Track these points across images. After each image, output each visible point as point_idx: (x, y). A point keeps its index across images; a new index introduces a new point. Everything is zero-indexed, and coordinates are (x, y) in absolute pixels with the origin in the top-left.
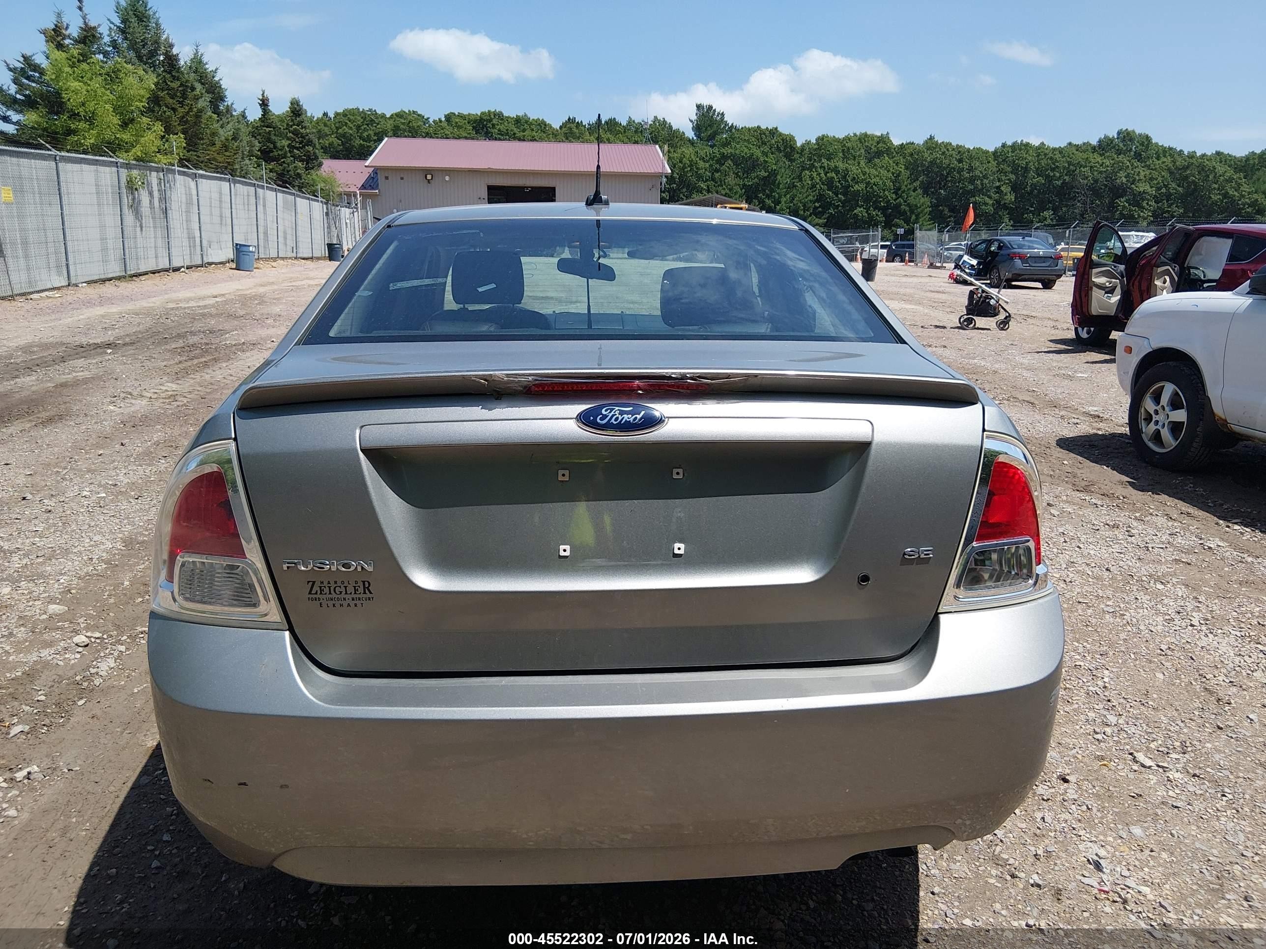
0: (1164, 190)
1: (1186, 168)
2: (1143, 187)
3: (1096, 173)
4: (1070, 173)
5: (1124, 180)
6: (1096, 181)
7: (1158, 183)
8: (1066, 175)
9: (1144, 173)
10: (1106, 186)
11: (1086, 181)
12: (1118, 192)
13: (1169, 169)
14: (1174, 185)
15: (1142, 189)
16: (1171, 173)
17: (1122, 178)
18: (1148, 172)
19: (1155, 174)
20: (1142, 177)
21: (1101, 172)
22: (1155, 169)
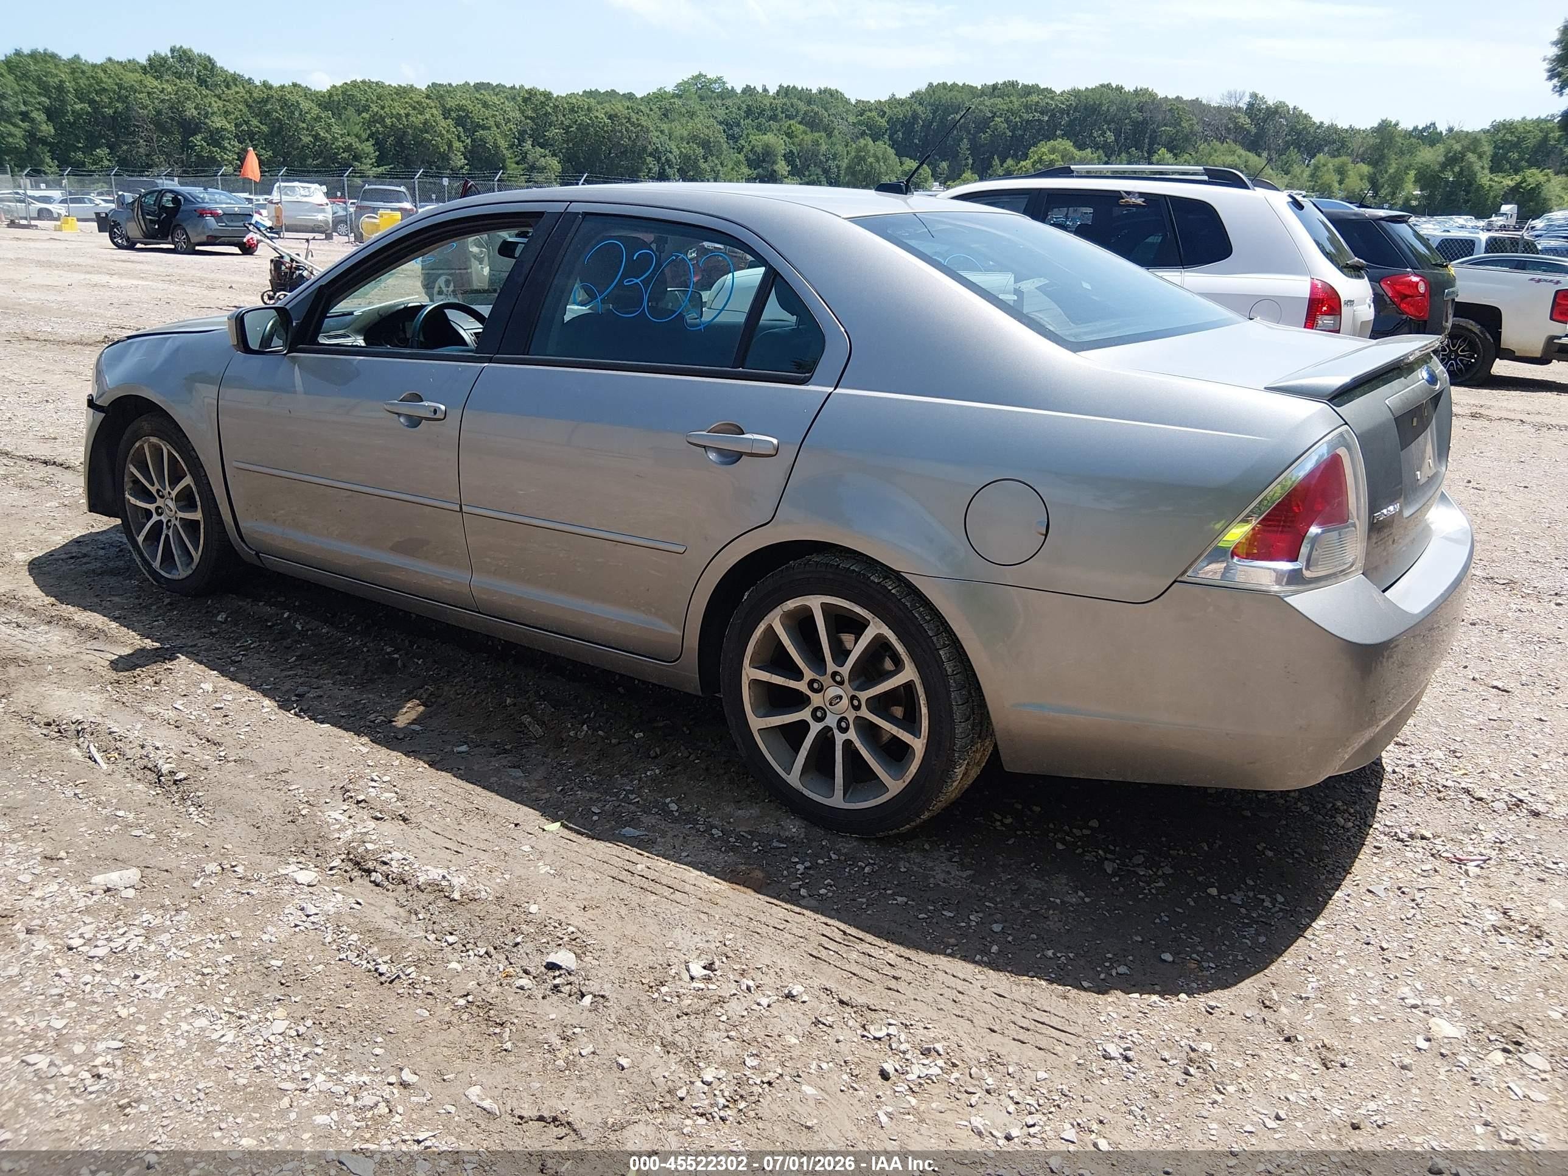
0: (245, 127)
1: (265, 101)
2: (218, 122)
3: (156, 101)
4: (123, 99)
5: (195, 113)
6: (159, 113)
7: (237, 119)
8: (117, 101)
9: (217, 105)
10: (172, 119)
11: (146, 112)
12: (189, 128)
13: (246, 102)
14: (255, 122)
15: (219, 125)
16: (249, 106)
17: (191, 111)
18: (220, 103)
19: (230, 107)
20: (216, 109)
21: (163, 101)
22: (229, 101)
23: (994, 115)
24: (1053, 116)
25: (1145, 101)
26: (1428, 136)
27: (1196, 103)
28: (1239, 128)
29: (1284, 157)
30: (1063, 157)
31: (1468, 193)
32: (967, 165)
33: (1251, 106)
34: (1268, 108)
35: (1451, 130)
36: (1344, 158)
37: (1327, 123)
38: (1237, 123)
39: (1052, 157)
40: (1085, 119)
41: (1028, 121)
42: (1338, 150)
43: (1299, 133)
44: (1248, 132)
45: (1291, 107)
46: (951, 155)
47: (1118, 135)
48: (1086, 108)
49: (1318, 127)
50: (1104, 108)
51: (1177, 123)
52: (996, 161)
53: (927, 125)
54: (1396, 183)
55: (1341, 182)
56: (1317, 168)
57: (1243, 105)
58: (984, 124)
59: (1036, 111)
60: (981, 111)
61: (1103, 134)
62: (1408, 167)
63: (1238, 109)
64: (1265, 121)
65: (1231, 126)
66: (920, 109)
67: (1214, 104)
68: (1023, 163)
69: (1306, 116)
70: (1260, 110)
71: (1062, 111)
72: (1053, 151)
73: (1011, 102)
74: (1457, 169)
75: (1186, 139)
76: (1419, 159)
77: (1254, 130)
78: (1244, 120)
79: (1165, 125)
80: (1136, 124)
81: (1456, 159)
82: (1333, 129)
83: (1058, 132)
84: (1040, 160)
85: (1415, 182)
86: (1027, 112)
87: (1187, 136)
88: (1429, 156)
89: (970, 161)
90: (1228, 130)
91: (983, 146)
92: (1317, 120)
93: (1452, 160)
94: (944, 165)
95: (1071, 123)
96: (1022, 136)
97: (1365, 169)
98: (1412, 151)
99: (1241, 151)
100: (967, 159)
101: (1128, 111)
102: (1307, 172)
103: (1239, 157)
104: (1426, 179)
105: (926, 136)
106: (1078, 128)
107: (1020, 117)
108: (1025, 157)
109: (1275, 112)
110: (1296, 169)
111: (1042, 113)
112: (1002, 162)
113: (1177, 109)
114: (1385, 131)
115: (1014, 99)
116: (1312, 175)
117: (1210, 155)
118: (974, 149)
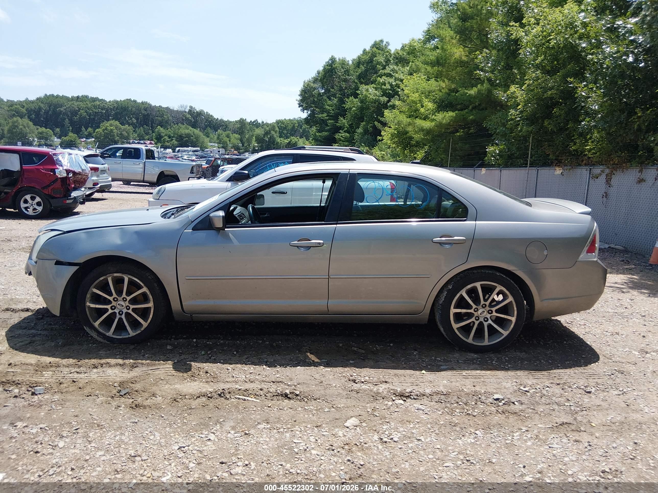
23: (79, 109)
24: (107, 111)
25: (146, 107)
26: (255, 124)
27: (167, 108)
28: (187, 119)
29: (205, 131)
30: (116, 128)
31: (274, 145)
32: (69, 130)
33: (190, 111)
34: (197, 112)
35: (263, 122)
36: (228, 132)
37: (219, 119)
38: (186, 117)
39: (112, 128)
40: (122, 113)
41: (95, 112)
42: (225, 129)
43: (210, 122)
44: (191, 121)
45: (205, 112)
46: (62, 126)
47: (137, 119)
48: (122, 108)
49: (217, 120)
50: (130, 109)
51: (162, 116)
52: (83, 129)
53: (47, 112)
54: (249, 141)
55: (230, 141)
56: (219, 135)
57: (187, 110)
58: (75, 113)
59: (99, 108)
60: (73, 107)
61: (131, 119)
62: (253, 136)
63: (185, 112)
64: (197, 117)
65: (184, 118)
66: (42, 105)
67: (175, 109)
68: (97, 130)
69: (211, 116)
70: (194, 112)
71: (111, 109)
72: (111, 125)
73: (87, 104)
74: (269, 136)
75: (167, 122)
76: (255, 133)
77: (193, 120)
78: (189, 116)
79: (157, 117)
80: (144, 115)
81: (268, 133)
82: (222, 121)
83: (110, 118)
84: (106, 129)
85: (256, 141)
86: (95, 108)
87: (167, 121)
88: (259, 131)
89: (71, 128)
90: (183, 120)
91: (75, 122)
92: (216, 117)
93: (267, 133)
94: (58, 130)
95: (116, 114)
96: (94, 119)
97: (237, 136)
98: (251, 130)
99: (191, 128)
100: (69, 127)
101: (140, 110)
102: (216, 137)
103: (191, 130)
104: (259, 140)
105: (47, 117)
106: (119, 116)
107: (92, 110)
108: (98, 127)
109: (200, 114)
110: (211, 136)
111: (102, 109)
112: (86, 129)
113: (161, 111)
114: (242, 122)
115: (88, 103)
116: (218, 138)
117: (179, 130)
118: (72, 123)
